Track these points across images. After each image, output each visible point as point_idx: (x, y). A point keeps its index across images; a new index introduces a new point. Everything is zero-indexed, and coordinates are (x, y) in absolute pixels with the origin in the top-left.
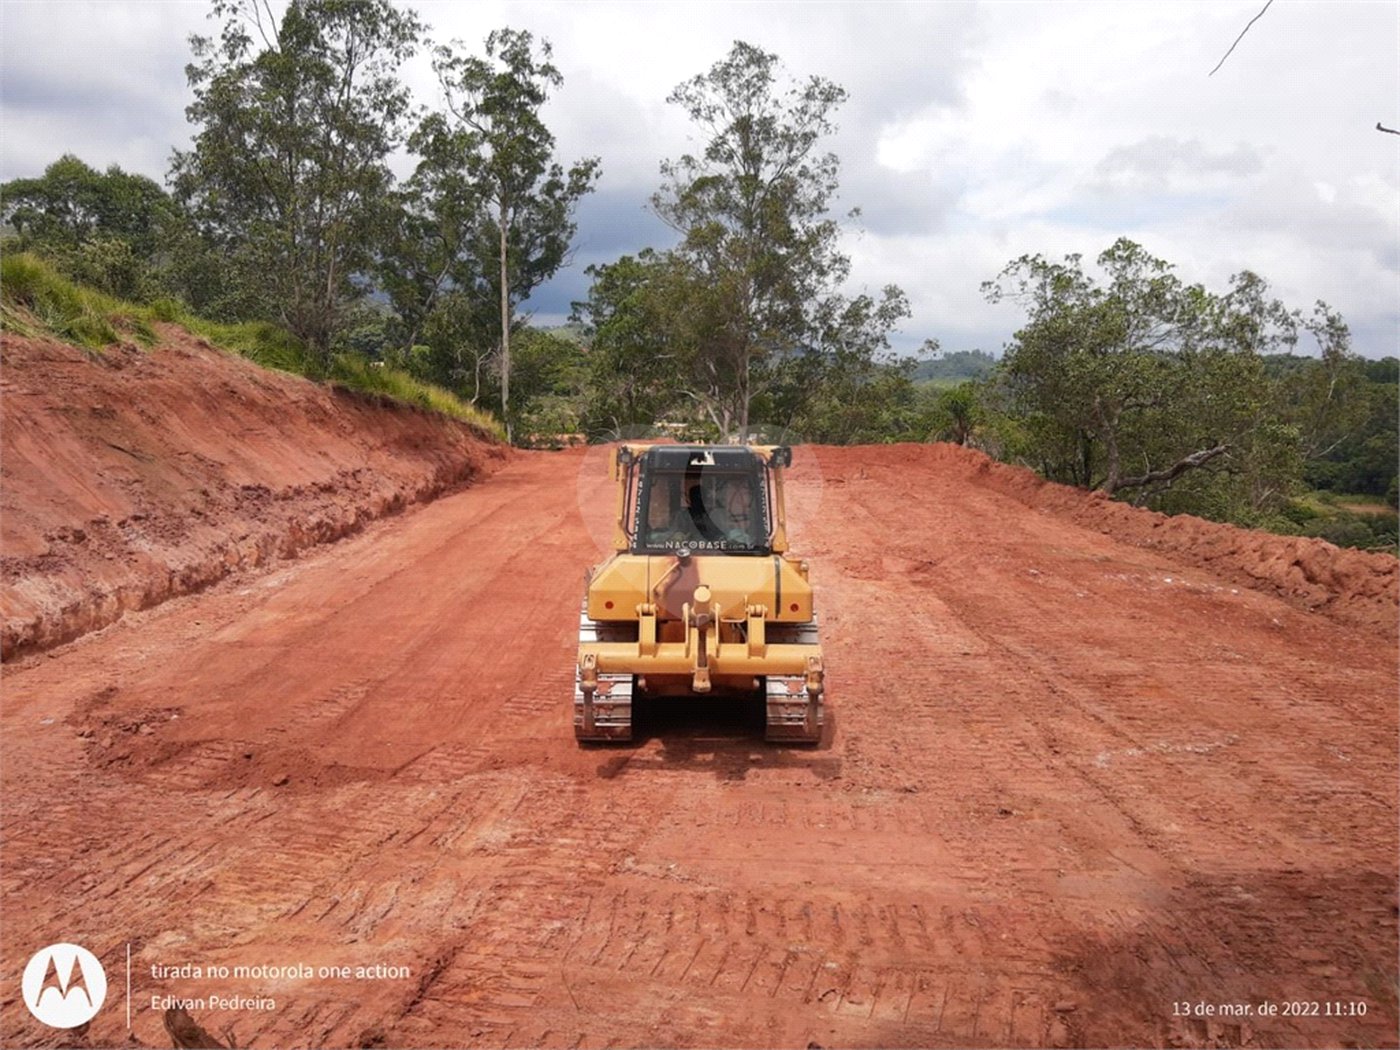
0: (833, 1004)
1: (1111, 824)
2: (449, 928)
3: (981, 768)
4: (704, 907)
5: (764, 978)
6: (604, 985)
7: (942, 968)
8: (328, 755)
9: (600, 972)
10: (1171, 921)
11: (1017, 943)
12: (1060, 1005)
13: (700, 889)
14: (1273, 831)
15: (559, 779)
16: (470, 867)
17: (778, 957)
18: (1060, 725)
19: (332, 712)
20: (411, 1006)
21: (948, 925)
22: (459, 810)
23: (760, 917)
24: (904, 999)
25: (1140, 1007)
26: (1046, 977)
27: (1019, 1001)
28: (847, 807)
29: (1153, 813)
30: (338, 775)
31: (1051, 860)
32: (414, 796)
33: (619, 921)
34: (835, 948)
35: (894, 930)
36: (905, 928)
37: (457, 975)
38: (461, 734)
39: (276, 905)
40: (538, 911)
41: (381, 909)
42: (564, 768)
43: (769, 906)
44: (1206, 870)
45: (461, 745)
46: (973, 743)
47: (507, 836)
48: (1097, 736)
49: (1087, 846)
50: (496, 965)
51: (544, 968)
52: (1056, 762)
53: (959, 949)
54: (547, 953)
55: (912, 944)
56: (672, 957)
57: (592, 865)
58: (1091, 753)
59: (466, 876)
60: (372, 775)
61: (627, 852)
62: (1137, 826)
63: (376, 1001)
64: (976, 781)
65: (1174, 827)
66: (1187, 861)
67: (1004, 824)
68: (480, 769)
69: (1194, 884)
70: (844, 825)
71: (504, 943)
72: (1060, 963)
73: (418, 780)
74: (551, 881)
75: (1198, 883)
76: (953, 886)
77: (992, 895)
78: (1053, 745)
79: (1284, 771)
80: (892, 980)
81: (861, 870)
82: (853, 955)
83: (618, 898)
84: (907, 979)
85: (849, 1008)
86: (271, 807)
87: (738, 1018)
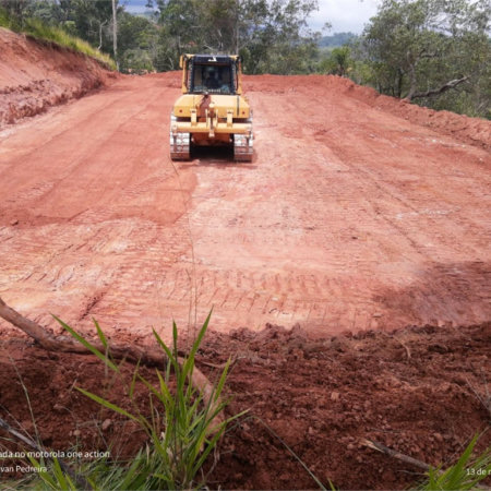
0: (276, 314)
1: (403, 243)
2: (99, 285)
3: (343, 220)
4: (217, 275)
5: (245, 304)
6: (173, 307)
7: (324, 300)
8: (37, 212)
9: (171, 302)
10: (426, 282)
11: (358, 291)
12: (375, 314)
13: (216, 268)
14: (472, 246)
15: (150, 223)
16: (108, 260)
17: (251, 295)
18: (382, 202)
19: (37, 194)
20: (84, 316)
21: (327, 283)
22: (101, 235)
23: (243, 281)
24: (307, 312)
25: (410, 315)
26: (370, 304)
27: (358, 313)
28: (282, 235)
29: (421, 239)
30: (42, 220)
31: (375, 258)
32: (79, 229)
33: (179, 282)
34: (277, 292)
35: (303, 285)
36: (308, 284)
37: (103, 304)
38: (101, 203)
39: (16, 275)
40: (141, 277)
41: (67, 277)
42: (151, 218)
43: (247, 275)
44: (442, 261)
45: (101, 208)
46: (341, 209)
47: (125, 247)
48: (398, 206)
49: (391, 252)
50: (122, 300)
51: (145, 301)
52: (378, 217)
53: (332, 293)
54: (147, 295)
55: (311, 291)
56: (202, 296)
57: (166, 259)
58: (395, 214)
59: (106, 264)
60: (60, 220)
61: (182, 253)
62: (413, 244)
63: (66, 314)
64: (341, 225)
65: (430, 245)
66: (434, 258)
67: (354, 243)
68: (111, 218)
69: (437, 267)
70: (282, 243)
71: (126, 291)
72: (376, 299)
73: (80, 223)
74: (147, 265)
75: (439, 267)
76: (331, 267)
77: (347, 271)
78: (377, 210)
79: (479, 222)
80: (302, 305)
81: (288, 261)
82: (284, 295)
83: (179, 272)
84: (308, 305)
85: (282, 315)
86: (11, 234)
87: (233, 319)
